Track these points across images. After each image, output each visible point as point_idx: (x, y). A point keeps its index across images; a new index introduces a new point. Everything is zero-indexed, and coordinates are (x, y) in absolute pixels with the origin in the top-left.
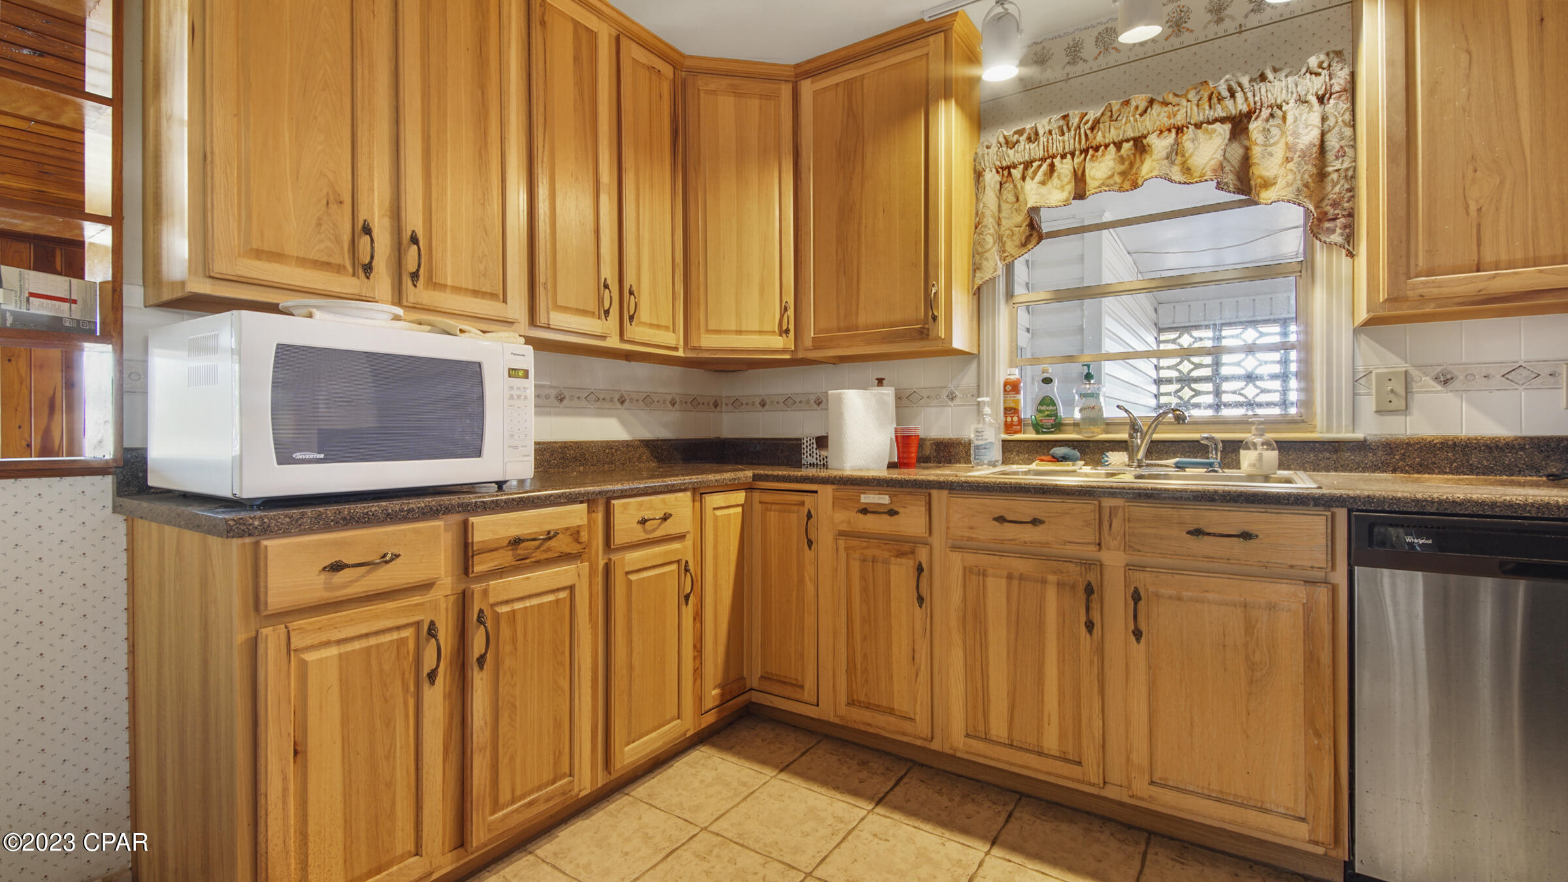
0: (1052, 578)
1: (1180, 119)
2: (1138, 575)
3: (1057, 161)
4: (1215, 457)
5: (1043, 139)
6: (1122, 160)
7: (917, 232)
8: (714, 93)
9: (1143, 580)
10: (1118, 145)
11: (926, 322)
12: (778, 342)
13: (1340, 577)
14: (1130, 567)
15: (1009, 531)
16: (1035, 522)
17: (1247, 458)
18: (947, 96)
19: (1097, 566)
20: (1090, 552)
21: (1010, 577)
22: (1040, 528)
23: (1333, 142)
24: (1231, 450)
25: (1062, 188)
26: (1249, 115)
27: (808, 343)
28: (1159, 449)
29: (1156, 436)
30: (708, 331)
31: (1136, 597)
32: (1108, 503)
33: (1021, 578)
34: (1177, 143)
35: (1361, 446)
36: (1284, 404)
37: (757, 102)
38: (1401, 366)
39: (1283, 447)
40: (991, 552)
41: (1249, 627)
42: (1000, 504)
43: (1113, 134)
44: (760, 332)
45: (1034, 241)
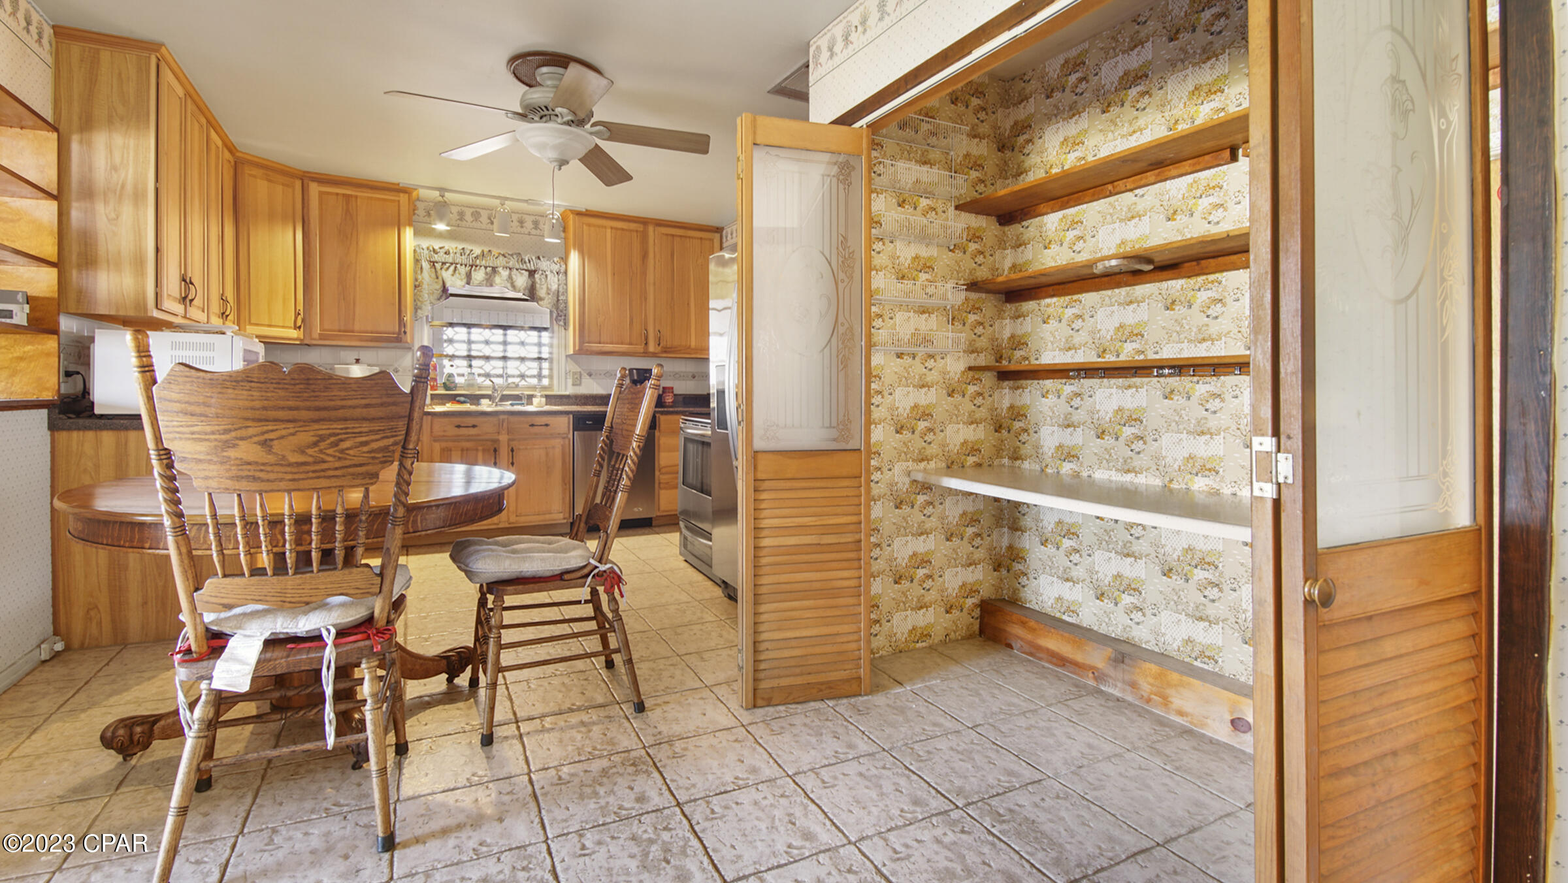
0: (480, 448)
1: (511, 265)
2: (511, 443)
3: (458, 266)
4: (524, 401)
5: (452, 255)
6: (486, 274)
7: (394, 288)
8: (255, 176)
9: (513, 444)
10: (486, 267)
11: (399, 333)
12: (294, 334)
13: (571, 436)
14: (509, 440)
15: (463, 431)
16: (474, 426)
17: (535, 401)
18: (410, 225)
19: (496, 441)
20: (495, 437)
21: (462, 450)
22: (476, 429)
23: (561, 290)
24: (530, 398)
25: (462, 280)
26: (535, 271)
27: (315, 335)
28: (504, 398)
29: (505, 393)
30: (250, 324)
31: (512, 450)
32: (502, 417)
33: (467, 450)
34: (510, 274)
35: (568, 397)
36: (540, 376)
37: (281, 187)
38: (579, 370)
39: (547, 397)
40: (454, 441)
41: (547, 454)
42: (457, 421)
43: (483, 263)
44: (283, 327)
45: (444, 297)
